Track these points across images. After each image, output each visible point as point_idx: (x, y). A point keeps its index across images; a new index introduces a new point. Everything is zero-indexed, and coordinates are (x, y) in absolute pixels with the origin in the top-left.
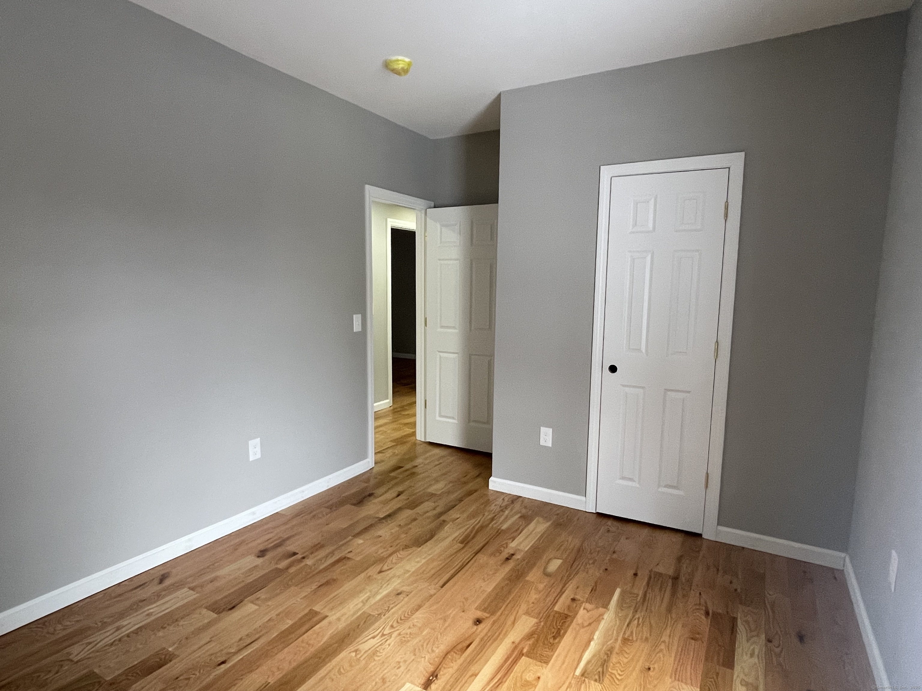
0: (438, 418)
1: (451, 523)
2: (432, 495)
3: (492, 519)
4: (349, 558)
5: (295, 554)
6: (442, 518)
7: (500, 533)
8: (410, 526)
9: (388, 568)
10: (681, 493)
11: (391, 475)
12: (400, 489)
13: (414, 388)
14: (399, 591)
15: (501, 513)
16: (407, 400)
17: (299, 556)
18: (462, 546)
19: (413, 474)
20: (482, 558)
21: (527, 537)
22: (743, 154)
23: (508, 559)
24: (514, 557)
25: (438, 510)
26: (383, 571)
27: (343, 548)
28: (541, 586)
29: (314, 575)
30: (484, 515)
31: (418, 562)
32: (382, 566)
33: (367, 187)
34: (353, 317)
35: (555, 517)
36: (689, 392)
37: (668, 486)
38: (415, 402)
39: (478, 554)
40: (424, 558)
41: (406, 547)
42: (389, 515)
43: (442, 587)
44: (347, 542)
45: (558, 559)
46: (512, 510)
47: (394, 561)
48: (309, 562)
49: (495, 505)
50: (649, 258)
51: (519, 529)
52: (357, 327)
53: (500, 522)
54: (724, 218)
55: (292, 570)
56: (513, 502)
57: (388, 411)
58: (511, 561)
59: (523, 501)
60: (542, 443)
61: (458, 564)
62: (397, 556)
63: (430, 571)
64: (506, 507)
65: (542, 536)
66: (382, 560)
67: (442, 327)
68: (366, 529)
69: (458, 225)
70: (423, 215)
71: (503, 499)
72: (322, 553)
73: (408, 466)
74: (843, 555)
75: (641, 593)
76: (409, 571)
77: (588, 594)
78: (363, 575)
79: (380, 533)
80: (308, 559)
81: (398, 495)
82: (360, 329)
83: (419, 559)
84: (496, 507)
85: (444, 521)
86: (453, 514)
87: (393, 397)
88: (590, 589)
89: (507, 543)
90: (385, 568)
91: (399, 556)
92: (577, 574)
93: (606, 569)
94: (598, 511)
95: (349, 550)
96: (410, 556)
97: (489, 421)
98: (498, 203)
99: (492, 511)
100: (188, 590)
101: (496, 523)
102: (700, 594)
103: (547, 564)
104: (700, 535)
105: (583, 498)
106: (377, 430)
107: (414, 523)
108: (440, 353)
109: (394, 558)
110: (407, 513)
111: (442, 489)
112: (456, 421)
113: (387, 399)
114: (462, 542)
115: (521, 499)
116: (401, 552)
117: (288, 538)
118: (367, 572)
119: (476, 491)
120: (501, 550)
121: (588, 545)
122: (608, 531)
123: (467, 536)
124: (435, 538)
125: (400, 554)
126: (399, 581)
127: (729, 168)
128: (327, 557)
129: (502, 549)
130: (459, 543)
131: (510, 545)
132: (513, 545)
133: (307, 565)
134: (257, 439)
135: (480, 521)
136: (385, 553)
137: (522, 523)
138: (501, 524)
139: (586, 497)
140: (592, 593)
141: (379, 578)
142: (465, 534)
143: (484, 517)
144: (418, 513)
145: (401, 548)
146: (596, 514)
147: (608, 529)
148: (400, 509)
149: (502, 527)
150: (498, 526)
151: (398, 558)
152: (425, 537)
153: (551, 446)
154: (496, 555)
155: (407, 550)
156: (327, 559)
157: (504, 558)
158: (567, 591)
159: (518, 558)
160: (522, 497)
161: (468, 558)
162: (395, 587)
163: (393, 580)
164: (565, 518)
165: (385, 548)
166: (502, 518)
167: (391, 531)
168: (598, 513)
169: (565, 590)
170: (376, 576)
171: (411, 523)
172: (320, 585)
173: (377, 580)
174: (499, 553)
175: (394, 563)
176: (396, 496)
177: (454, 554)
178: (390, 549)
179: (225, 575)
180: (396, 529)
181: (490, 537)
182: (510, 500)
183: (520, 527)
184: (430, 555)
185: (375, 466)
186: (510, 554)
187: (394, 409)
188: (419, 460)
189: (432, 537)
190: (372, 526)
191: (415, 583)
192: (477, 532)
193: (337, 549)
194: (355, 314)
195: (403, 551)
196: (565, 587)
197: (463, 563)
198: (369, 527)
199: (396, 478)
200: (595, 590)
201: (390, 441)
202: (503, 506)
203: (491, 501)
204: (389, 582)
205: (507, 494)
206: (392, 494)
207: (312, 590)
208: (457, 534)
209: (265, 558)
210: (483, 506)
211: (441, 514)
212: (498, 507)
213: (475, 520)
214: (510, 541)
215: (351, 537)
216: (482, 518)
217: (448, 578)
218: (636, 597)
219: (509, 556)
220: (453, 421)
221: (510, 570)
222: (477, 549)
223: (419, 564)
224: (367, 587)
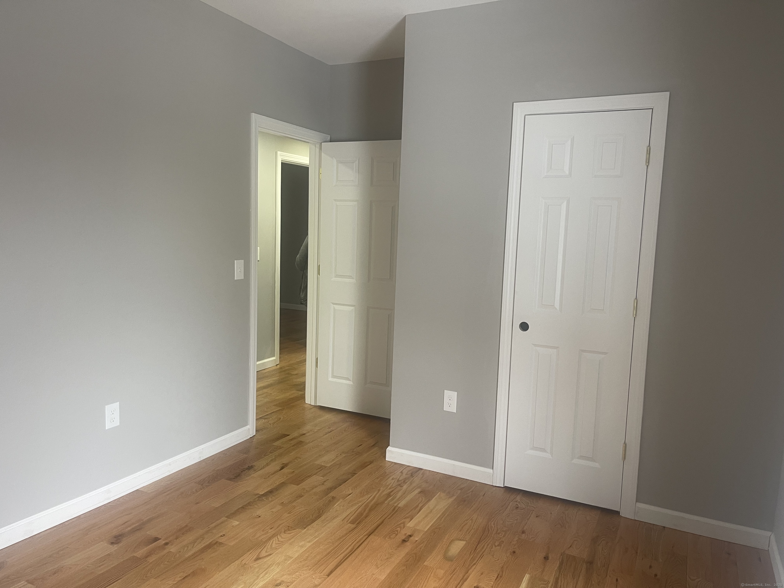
0: (330, 379)
1: (341, 500)
2: (321, 468)
3: (389, 495)
4: (221, 544)
5: (156, 539)
6: (332, 494)
7: (396, 511)
8: (294, 504)
9: (267, 554)
10: (597, 465)
11: (274, 444)
12: (285, 460)
13: (304, 345)
14: (278, 582)
15: (399, 488)
16: (294, 358)
17: (162, 542)
18: (353, 526)
19: (301, 443)
20: (375, 540)
21: (426, 516)
22: (668, 94)
23: (404, 541)
24: (412, 538)
25: (328, 484)
26: (260, 558)
27: (214, 531)
28: (441, 572)
29: (178, 565)
30: (379, 490)
31: (302, 547)
32: (260, 552)
33: (253, 115)
34: (234, 261)
35: (460, 491)
36: (605, 353)
37: (581, 457)
38: (305, 361)
39: (370, 537)
40: (309, 542)
41: (289, 528)
42: (271, 492)
43: (328, 575)
44: (218, 525)
45: (461, 540)
46: (411, 484)
47: (274, 546)
48: (173, 549)
49: (393, 479)
50: (564, 205)
51: (418, 506)
52: (238, 274)
53: (398, 497)
54: (646, 164)
55: (152, 559)
56: (412, 475)
57: (274, 370)
58: (408, 544)
59: (423, 474)
60: (446, 408)
61: (347, 548)
62: (278, 539)
63: (315, 556)
64: (405, 482)
65: (444, 514)
66: (261, 544)
67: (337, 276)
68: (244, 508)
69: (357, 162)
70: (318, 150)
71: (402, 472)
72: (190, 537)
73: (295, 434)
74: (768, 534)
75: (552, 580)
76: (291, 558)
77: (494, 581)
78: (237, 562)
79: (259, 512)
80: (172, 545)
81: (282, 468)
82: (242, 277)
83: (303, 543)
84: (394, 481)
85: (333, 498)
86: (345, 489)
87: (280, 354)
88: (496, 576)
89: (404, 523)
90: (263, 554)
91: (280, 539)
92: (482, 556)
93: (514, 552)
94: (505, 485)
95: (222, 534)
96: (292, 540)
97: (388, 383)
98: (401, 139)
99: (388, 486)
100: (26, 583)
101: (393, 499)
102: (617, 580)
103: (449, 546)
104: (618, 513)
105: (491, 471)
106: (261, 392)
107: (300, 500)
108: (334, 305)
109: (274, 542)
110: (292, 489)
111: (333, 460)
112: (351, 383)
113: (274, 356)
114: (352, 522)
115: (422, 471)
116: (283, 535)
117: (149, 521)
118: (240, 560)
119: (371, 462)
120: (397, 531)
121: (494, 524)
122: (517, 508)
123: (361, 514)
124: (323, 517)
125: (282, 538)
126: (278, 570)
127: (652, 109)
128: (194, 542)
129: (399, 529)
130: (350, 523)
131: (408, 525)
132: (411, 524)
133: (171, 552)
134: (116, 403)
135: (375, 497)
136: (263, 537)
137: (422, 499)
138: (398, 500)
139: (493, 469)
140: (498, 579)
141: (255, 566)
142: (357, 512)
143: (379, 493)
144: (304, 489)
145: (283, 530)
146: (504, 489)
147: (517, 506)
148: (283, 485)
149: (398, 504)
150: (395, 503)
151: (279, 542)
152: (311, 516)
153: (456, 412)
154: (391, 537)
155: (291, 532)
156: (196, 544)
157: (400, 540)
158: (470, 577)
159: (417, 539)
160: (422, 469)
161: (360, 541)
162: (273, 576)
163: (272, 568)
164: (471, 493)
165: (263, 531)
166: (400, 494)
167: (272, 510)
168: (506, 487)
169: (469, 577)
170: (251, 565)
171: (295, 500)
172: (185, 577)
173: (252, 569)
174: (394, 535)
175: (274, 548)
176: (279, 469)
177: (343, 536)
178: (270, 531)
179: (71, 565)
180: (279, 507)
181: (386, 516)
182: (411, 472)
183: (419, 504)
184: (316, 537)
185: (256, 433)
186: (407, 535)
187: (281, 368)
188: (308, 427)
189: (319, 517)
190: (249, 504)
191: (297, 572)
192: (370, 510)
193: (207, 532)
194: (236, 260)
195: (285, 533)
196: (468, 572)
197: (354, 546)
198: (246, 505)
199: (280, 448)
200: (501, 577)
201: (274, 405)
202: (401, 480)
203: (388, 475)
204: (267, 570)
205: (406, 466)
206: (275, 466)
207: (175, 582)
208: (348, 513)
209: (120, 545)
210: (379, 479)
211: (331, 489)
212: (396, 481)
213: (370, 496)
214: (408, 520)
215: (224, 518)
216: (376, 494)
217: (335, 564)
218: (545, 584)
219: (405, 538)
220: (348, 382)
221: (407, 554)
222: (370, 529)
223: (304, 549)
224: (241, 578)
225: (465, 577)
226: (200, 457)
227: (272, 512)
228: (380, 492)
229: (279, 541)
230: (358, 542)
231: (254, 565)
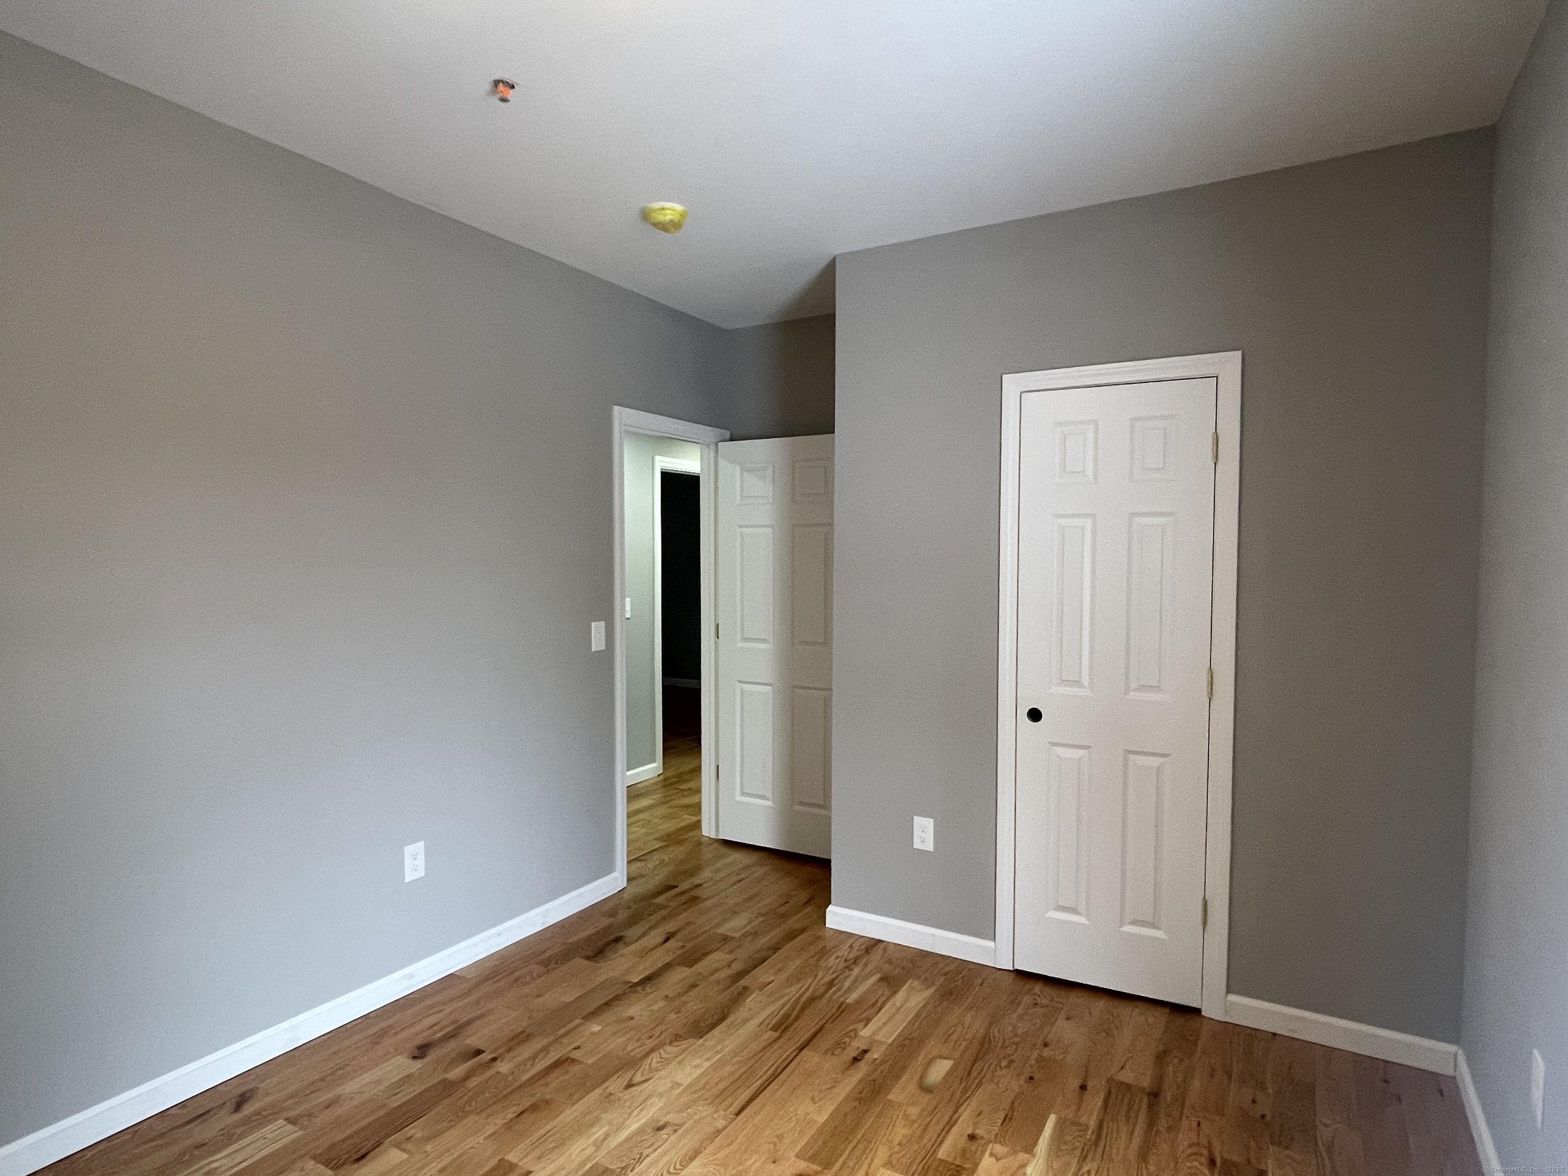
0: (739, 798)
1: (757, 992)
2: (726, 939)
3: (831, 984)
4: (573, 1060)
5: (479, 1052)
6: (743, 982)
7: (842, 1012)
8: (684, 998)
9: (644, 1078)
10: (1160, 934)
11: (654, 901)
12: (670, 927)
14: (661, 1123)
15: (847, 973)
16: (685, 764)
17: (485, 1057)
18: (776, 1034)
19: (695, 899)
20: (810, 1058)
21: (890, 1019)
22: (1238, 354)
23: (856, 1060)
24: (867, 1056)
25: (737, 967)
26: (634, 1085)
27: (565, 1041)
28: (914, 1111)
29: (511, 1093)
30: (816, 976)
31: (696, 1067)
32: (633, 1076)
33: (616, 408)
34: (590, 625)
35: (941, 979)
36: (1165, 756)
37: (1137, 922)
38: (700, 768)
39: (803, 1052)
40: (708, 1059)
41: (677, 1038)
42: (649, 978)
43: (737, 1115)
44: (572, 1030)
45: (946, 1058)
46: (866, 965)
47: (654, 1065)
48: (503, 1067)
49: (837, 958)
50: (1089, 527)
51: (877, 1002)
52: (597, 643)
53: (845, 988)
54: (1213, 460)
55: (472, 1083)
56: (867, 951)
57: (656, 784)
58: (862, 1064)
59: (885, 950)
60: (917, 845)
61: (767, 1071)
62: (661, 1054)
63: (717, 1083)
64: (856, 961)
65: (917, 1015)
66: (632, 1063)
67: (745, 639)
68: (607, 1005)
69: (771, 469)
70: (712, 453)
71: (851, 946)
72: (526, 1051)
73: (685, 886)
74: (1453, 1049)
75: (1093, 1123)
76: (680, 1085)
77: (999, 1125)
78: (598, 1091)
79: (631, 1011)
80: (502, 1061)
81: (667, 940)
82: (602, 647)
83: (698, 1061)
84: (839, 960)
85: (745, 989)
86: (762, 974)
87: (664, 757)
88: (1003, 1116)
89: (855, 1030)
90: (638, 1078)
91: (664, 1055)
92: (979, 1086)
93: (1031, 1078)
94: (1016, 967)
95: (574, 1045)
96: (683, 1056)
98: (834, 433)
99: (830, 969)
100: (285, 1123)
101: (837, 992)
102: (1199, 1124)
103: (926, 1068)
104: (1197, 1011)
105: (990, 944)
106: (634, 819)
107: (693, 993)
108: (741, 684)
109: (654, 1058)
110: (681, 974)
111: (745, 927)
112: (770, 803)
113: (655, 762)
114: (775, 1028)
115: (882, 946)
116: (669, 1048)
117: (469, 1023)
118: (603, 1087)
119: (803, 931)
120: (844, 1043)
121: (998, 1031)
122: (1036, 1004)
123: (787, 1015)
124: (729, 1020)
125: (666, 1053)
126: (661, 1104)
127: (1217, 377)
128: (534, 1057)
129: (847, 1040)
130: (771, 1029)
131: (862, 1034)
132: (866, 1032)
133: (500, 1073)
134: (419, 843)
135: (809, 987)
136: (638, 1050)
137: (884, 990)
138: (846, 992)
139: (995, 940)
140: (1005, 1124)
141: (626, 1097)
142: (782, 1012)
143: (817, 980)
144: (700, 973)
145: (668, 1040)
146: (1013, 973)
147: (1035, 1001)
148: (668, 966)
149: (846, 999)
150: (841, 996)
151: (662, 1060)
152: (710, 1018)
153: (932, 850)
154: (836, 1053)
155: (679, 1043)
156: (537, 1060)
157: (850, 1057)
158: (961, 1119)
159: (875, 1056)
160: (883, 941)
161: (786, 1059)
162: (653, 1114)
163: (651, 1101)
164: (960, 981)
165: (638, 1040)
166: (847, 984)
167: (651, 1008)
168: (1017, 970)
169: (958, 1119)
170: (620, 1095)
171: (687, 992)
172: (521, 1114)
173: (622, 1102)
174: (840, 1050)
175: (653, 1069)
176: (663, 941)
177: (760, 1052)
178: (648, 1042)
179: (353, 1093)
180: (661, 1004)
181: (826, 1018)
182: (863, 947)
183: (879, 998)
184: (717, 1053)
185: (628, 884)
186: (860, 1050)
187: (665, 780)
188: (706, 874)
189: (723, 1019)
190: (617, 998)
191: (689, 1107)
192: (803, 1009)
193: (555, 1041)
194: (594, 622)
195: (671, 1045)
196: (957, 1111)
197: (776, 1069)
198: (612, 1000)
199: (664, 907)
200: (1011, 1118)
201: (657, 839)
202: (851, 960)
203: (830, 950)
204: (643, 1105)
205: (857, 937)
206: (655, 937)
207: (506, 1121)
208: (768, 1013)
209: (426, 1060)
210: (815, 959)
211: (741, 975)
212: (842, 961)
213: (801, 985)
214: (861, 1025)
215: (578, 1021)
216: (812, 982)
217: (750, 1095)
218: (1083, 1131)
219: (858, 1055)
220: (765, 803)
221: (860, 1081)
222: (802, 1040)
223: (699, 1071)
224: (604, 1116)
225: (954, 1118)
226: (544, 923)
227: (652, 1010)
228: (819, 978)
229: (661, 1058)
230: (783, 1061)
231: (625, 1095)
